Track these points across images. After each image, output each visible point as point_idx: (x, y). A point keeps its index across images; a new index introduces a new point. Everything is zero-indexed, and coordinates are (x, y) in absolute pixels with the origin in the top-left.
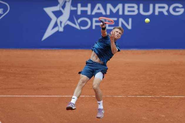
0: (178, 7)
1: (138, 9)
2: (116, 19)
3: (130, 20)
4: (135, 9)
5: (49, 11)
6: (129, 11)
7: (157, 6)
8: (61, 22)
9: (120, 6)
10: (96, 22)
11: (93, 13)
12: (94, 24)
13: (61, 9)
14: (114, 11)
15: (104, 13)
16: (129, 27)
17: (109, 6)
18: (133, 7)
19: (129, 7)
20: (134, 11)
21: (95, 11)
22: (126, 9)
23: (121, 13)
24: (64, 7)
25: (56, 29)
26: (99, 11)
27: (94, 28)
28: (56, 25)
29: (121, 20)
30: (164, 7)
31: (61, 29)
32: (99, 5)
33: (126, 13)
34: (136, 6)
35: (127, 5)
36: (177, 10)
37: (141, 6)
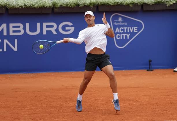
0: (68, 26)
1: (25, 29)
3: (16, 41)
4: (21, 29)
6: (14, 31)
7: (45, 24)
9: (4, 26)
16: (16, 49)
18: (19, 27)
19: (14, 27)
20: (19, 31)
22: (11, 29)
23: (5, 34)
29: (6, 41)
30: (52, 26)
33: (11, 33)
34: (22, 26)
35: (11, 25)
36: (67, 28)
37: (28, 25)
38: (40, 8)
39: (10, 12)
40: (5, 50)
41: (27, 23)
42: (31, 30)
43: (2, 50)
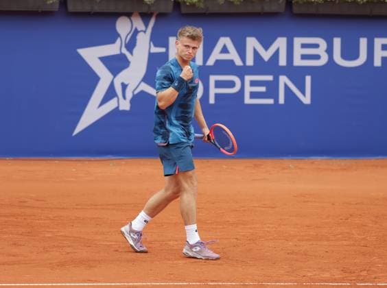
1: (330, 51)
2: (270, 78)
3: (308, 79)
4: (321, 50)
5: (92, 55)
6: (304, 57)
7: (378, 42)
8: (124, 86)
9: (281, 43)
10: (219, 84)
11: (211, 62)
12: (213, 91)
13: (124, 51)
14: (266, 55)
15: (238, 62)
16: (306, 100)
17: (252, 43)
18: (316, 46)
19: (304, 46)
20: (317, 57)
21: (216, 55)
22: (298, 51)
23: (283, 62)
24: (131, 45)
25: (111, 105)
26: (225, 57)
27: (212, 101)
28: (110, 94)
29: (283, 80)
31: (125, 106)
32: (225, 41)
33: (298, 62)
34: (323, 44)
35: (298, 41)
37: (337, 42)
38: (367, 2)
39: (296, 10)
41: (337, 36)
42: (345, 56)
43: (275, 101)
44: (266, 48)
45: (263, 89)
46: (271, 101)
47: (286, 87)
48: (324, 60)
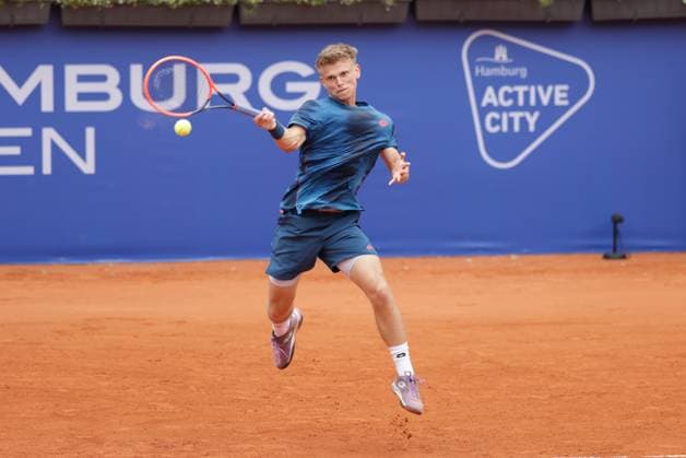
0: (295, 77)
1: (124, 86)
2: (27, 132)
3: (90, 133)
4: (111, 85)
6: (82, 97)
9: (43, 75)
14: (20, 95)
16: (88, 167)
18: (103, 78)
19: (82, 79)
20: (104, 97)
22: (72, 88)
23: (47, 105)
29: (49, 134)
30: (233, 79)
33: (72, 105)
34: (113, 75)
35: (71, 71)
36: (291, 87)
37: (136, 71)
38: (185, 5)
39: (67, 19)
40: (47, 169)
41: (136, 62)
43: (35, 169)
44: (20, 83)
45: (15, 151)
46: (29, 170)
47: (55, 147)
48: (115, 101)
